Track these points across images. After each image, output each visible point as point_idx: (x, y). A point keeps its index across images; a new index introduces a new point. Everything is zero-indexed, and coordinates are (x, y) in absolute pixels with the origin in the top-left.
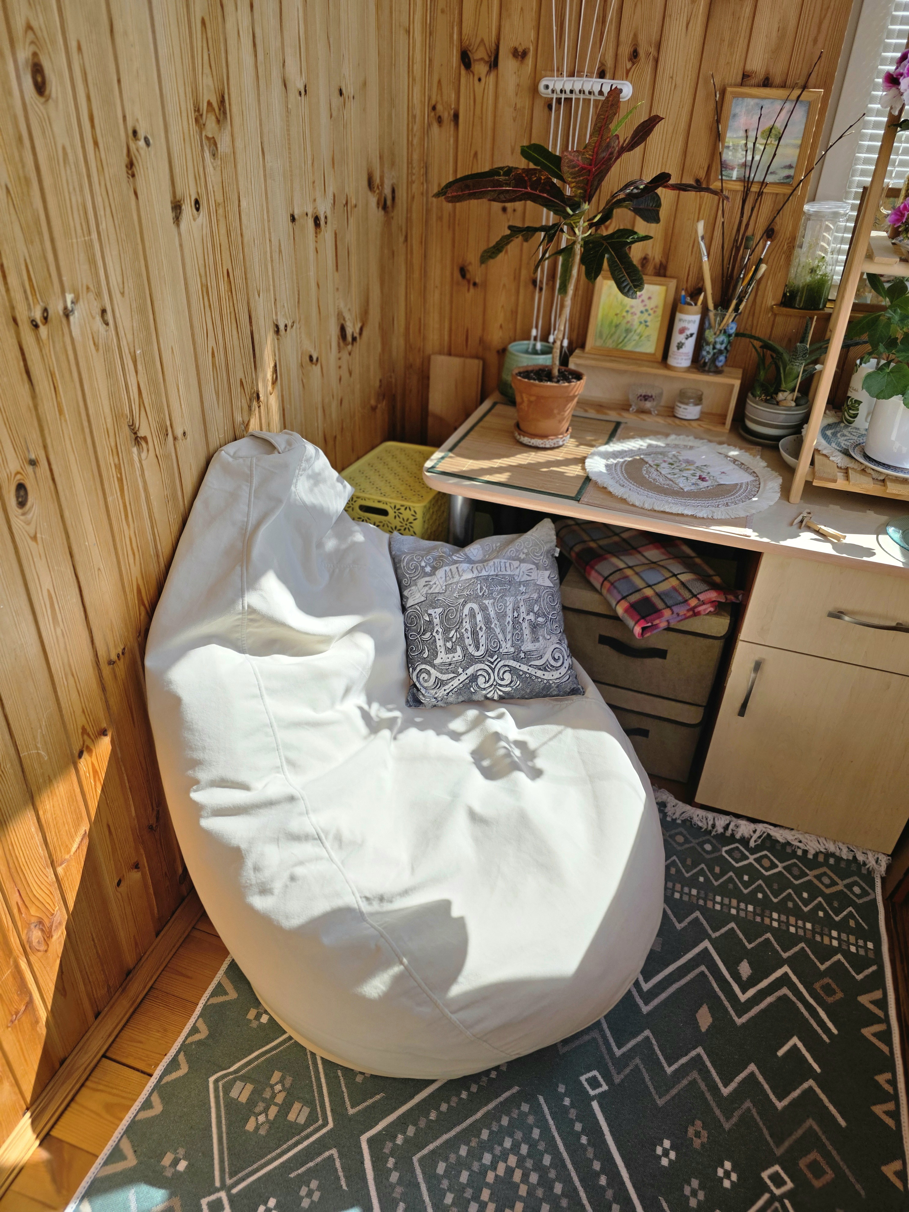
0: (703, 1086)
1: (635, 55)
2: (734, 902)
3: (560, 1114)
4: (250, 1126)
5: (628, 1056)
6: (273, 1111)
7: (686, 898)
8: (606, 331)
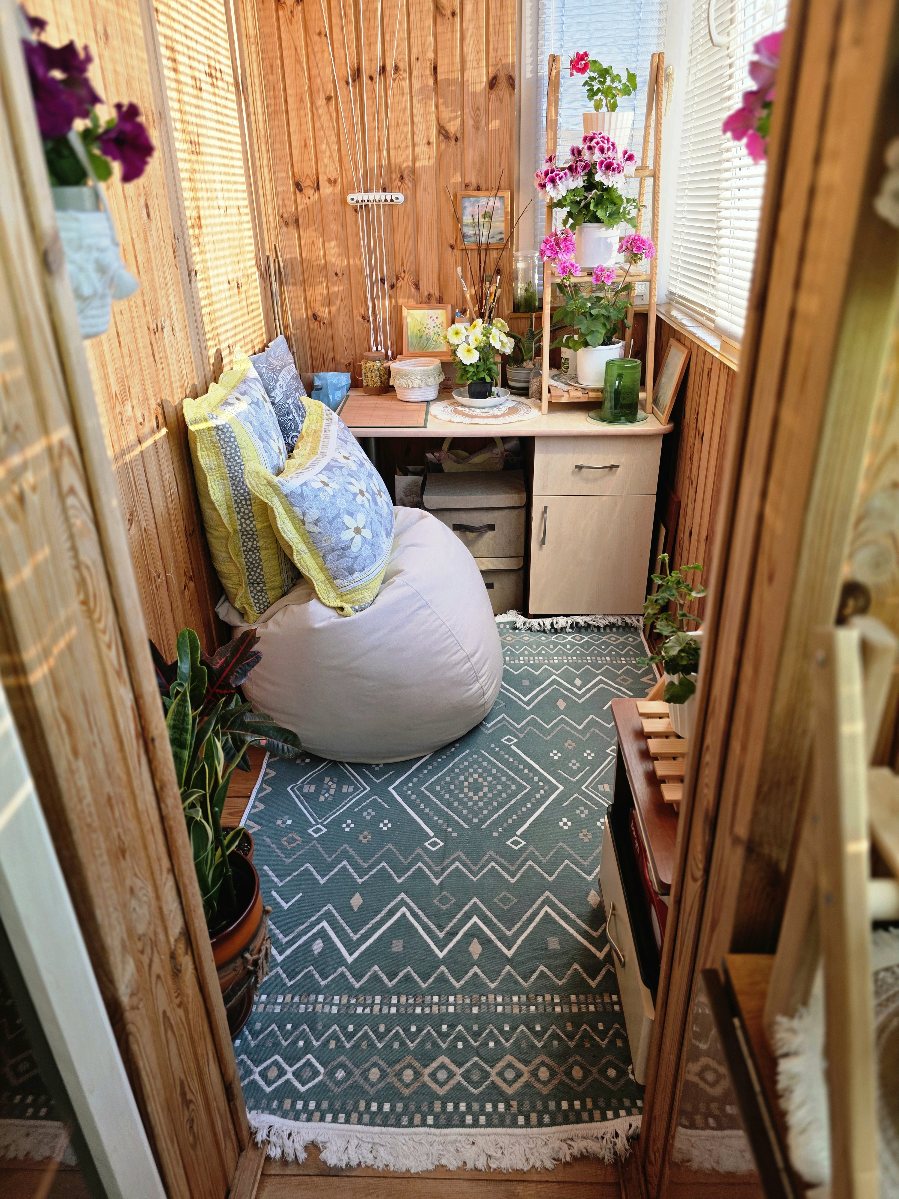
0: (568, 728)
1: (402, 178)
2: (565, 658)
3: (495, 755)
4: (322, 799)
5: (524, 728)
6: (332, 792)
7: (537, 662)
8: (415, 342)
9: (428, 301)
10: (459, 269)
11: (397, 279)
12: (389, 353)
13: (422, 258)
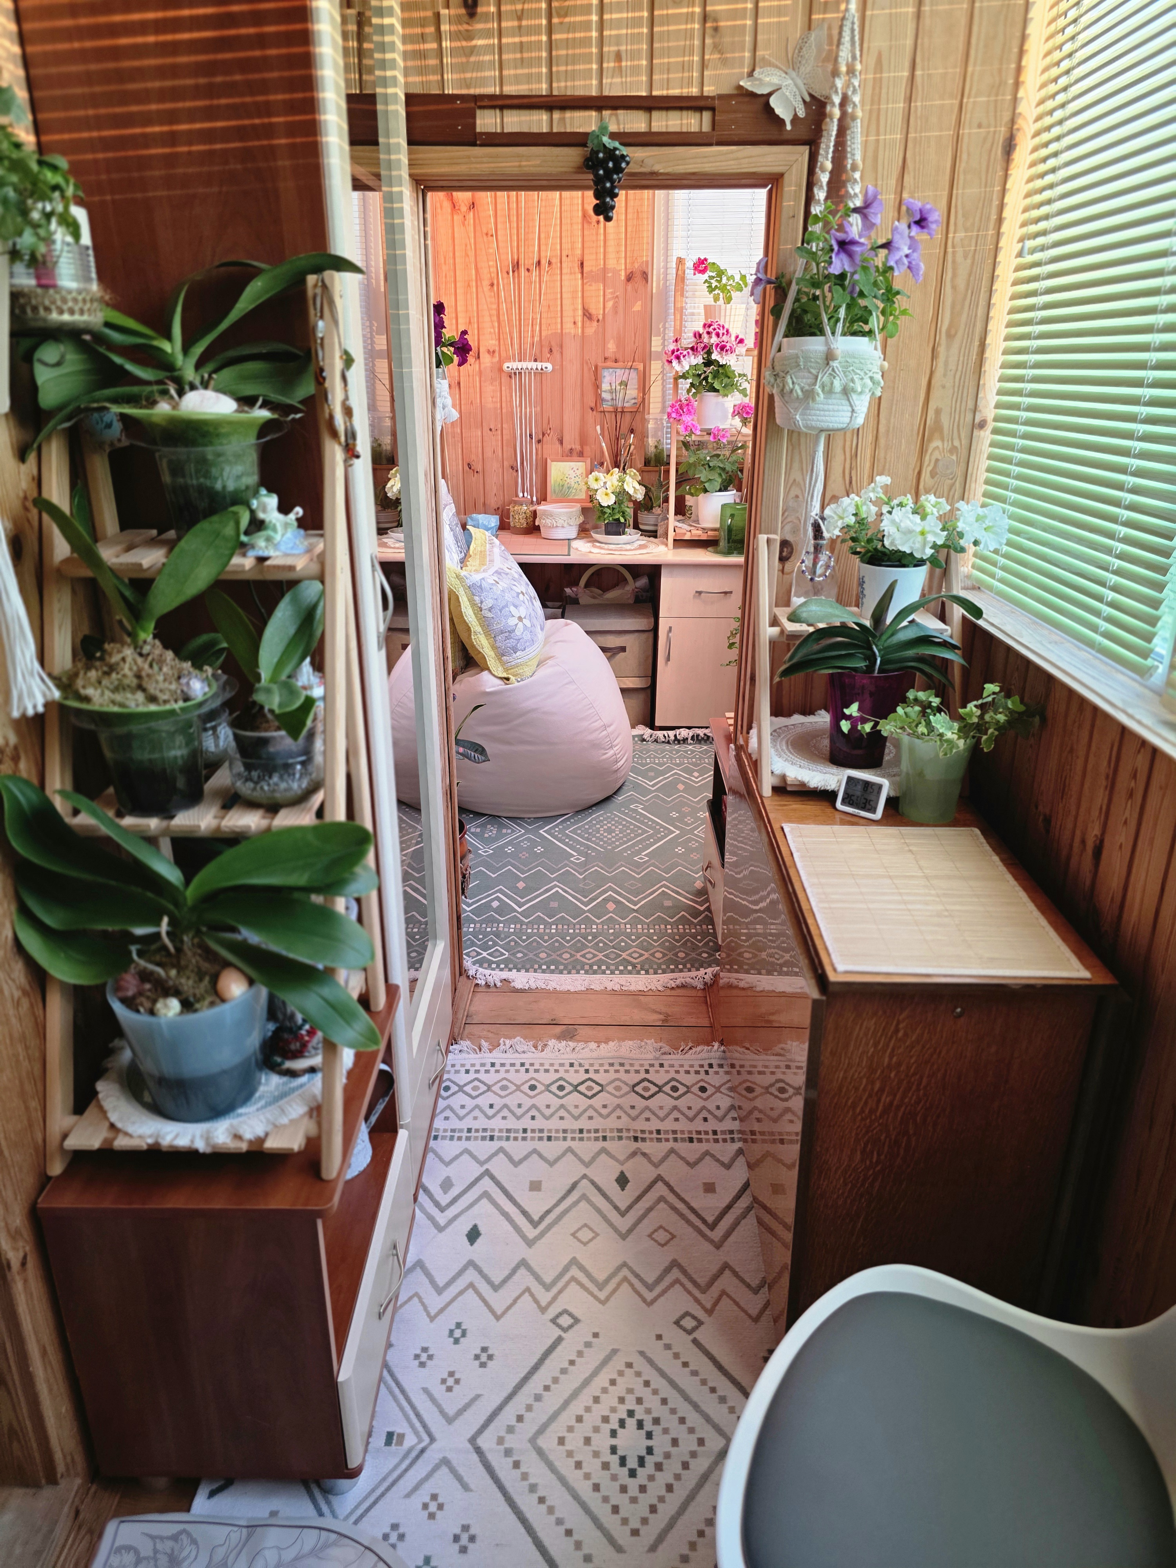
0: (685, 800)
1: (551, 351)
2: (685, 759)
3: (625, 814)
4: (487, 836)
5: (649, 800)
6: (494, 832)
7: (661, 761)
8: (557, 489)
9: (569, 455)
10: (598, 428)
11: (543, 435)
12: (535, 499)
13: (566, 418)
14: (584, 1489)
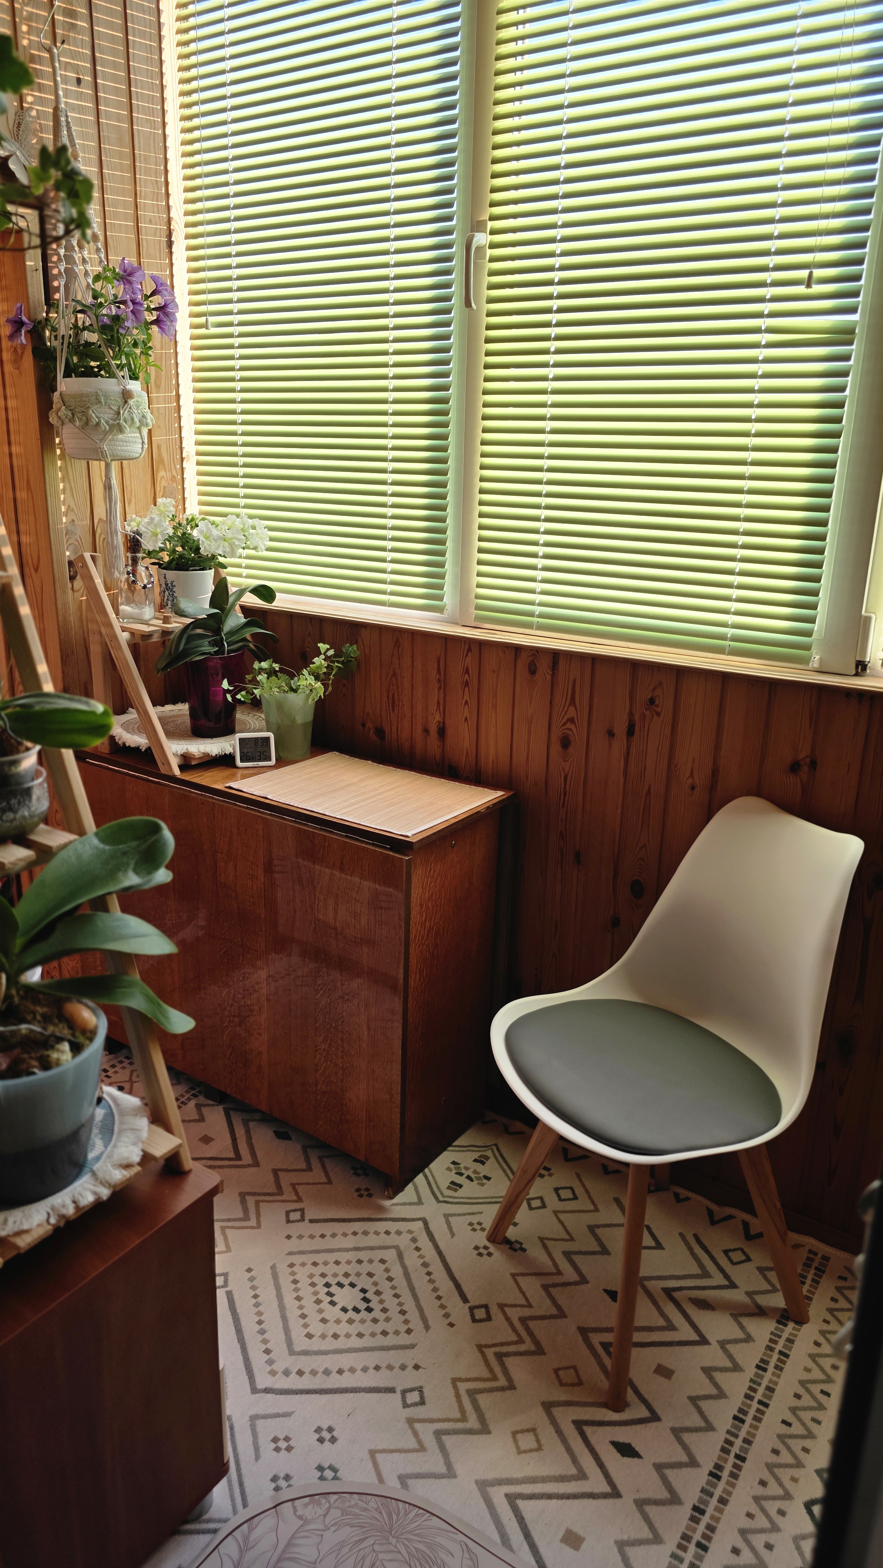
14: (355, 1342)
